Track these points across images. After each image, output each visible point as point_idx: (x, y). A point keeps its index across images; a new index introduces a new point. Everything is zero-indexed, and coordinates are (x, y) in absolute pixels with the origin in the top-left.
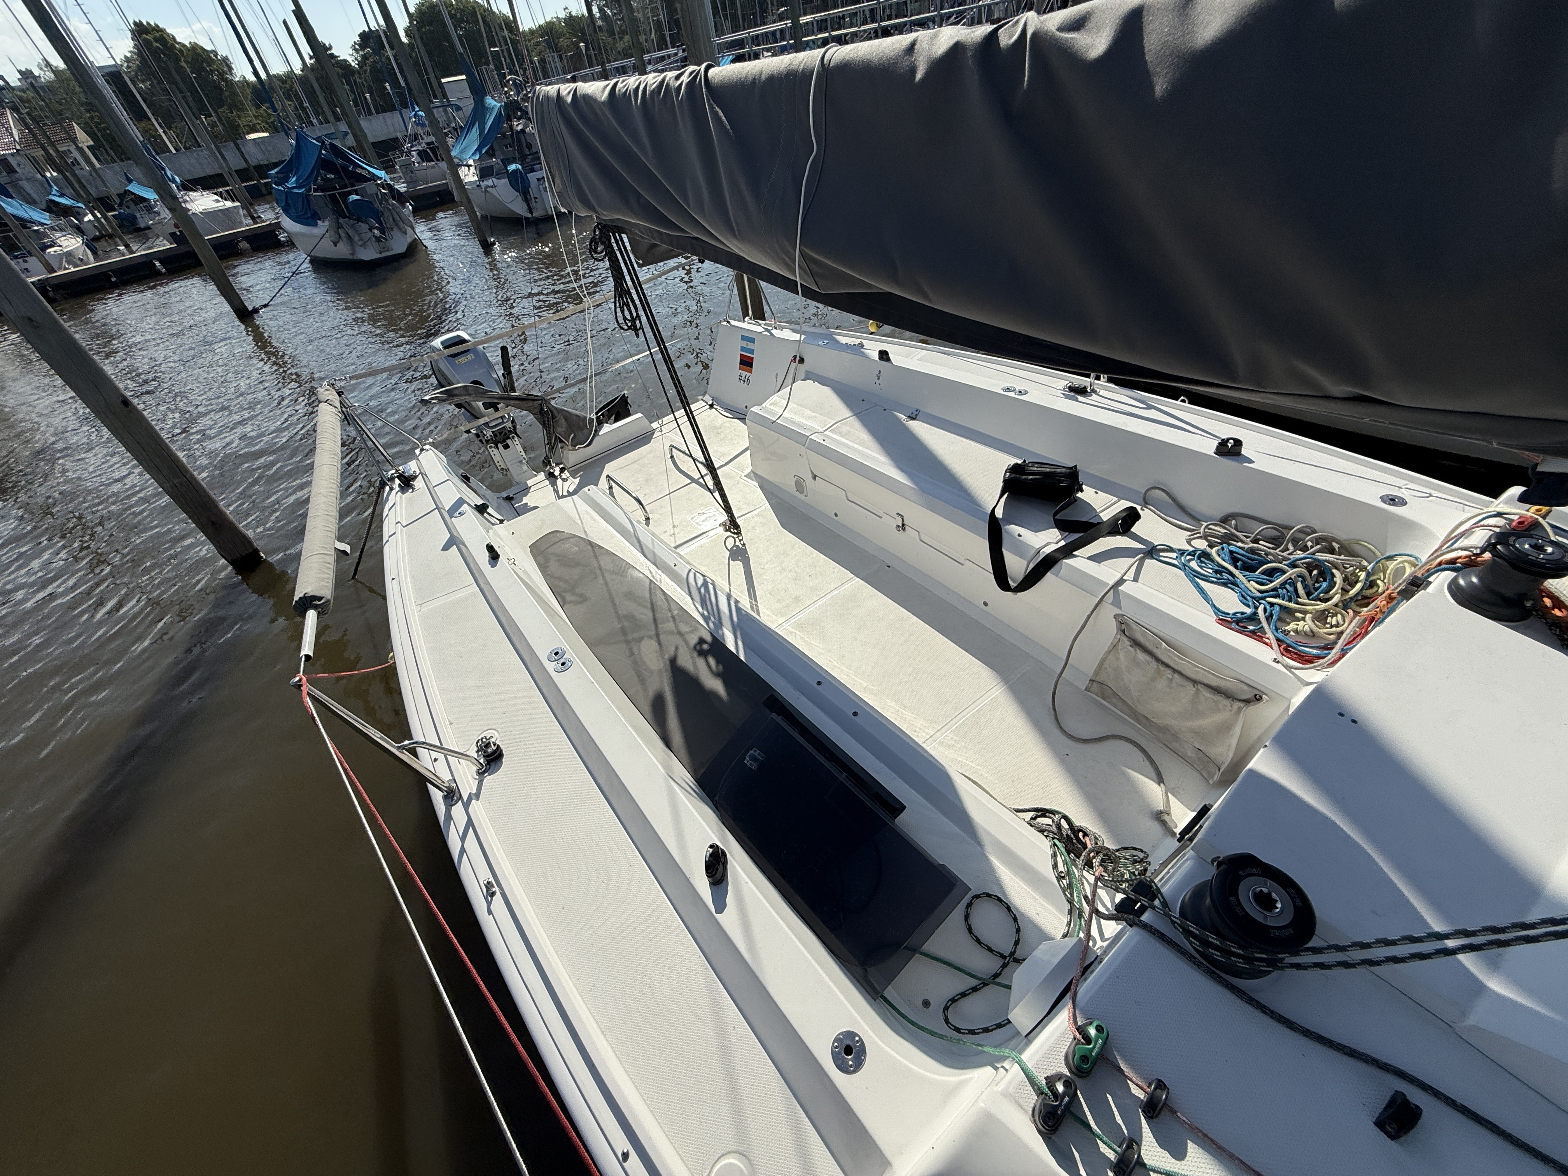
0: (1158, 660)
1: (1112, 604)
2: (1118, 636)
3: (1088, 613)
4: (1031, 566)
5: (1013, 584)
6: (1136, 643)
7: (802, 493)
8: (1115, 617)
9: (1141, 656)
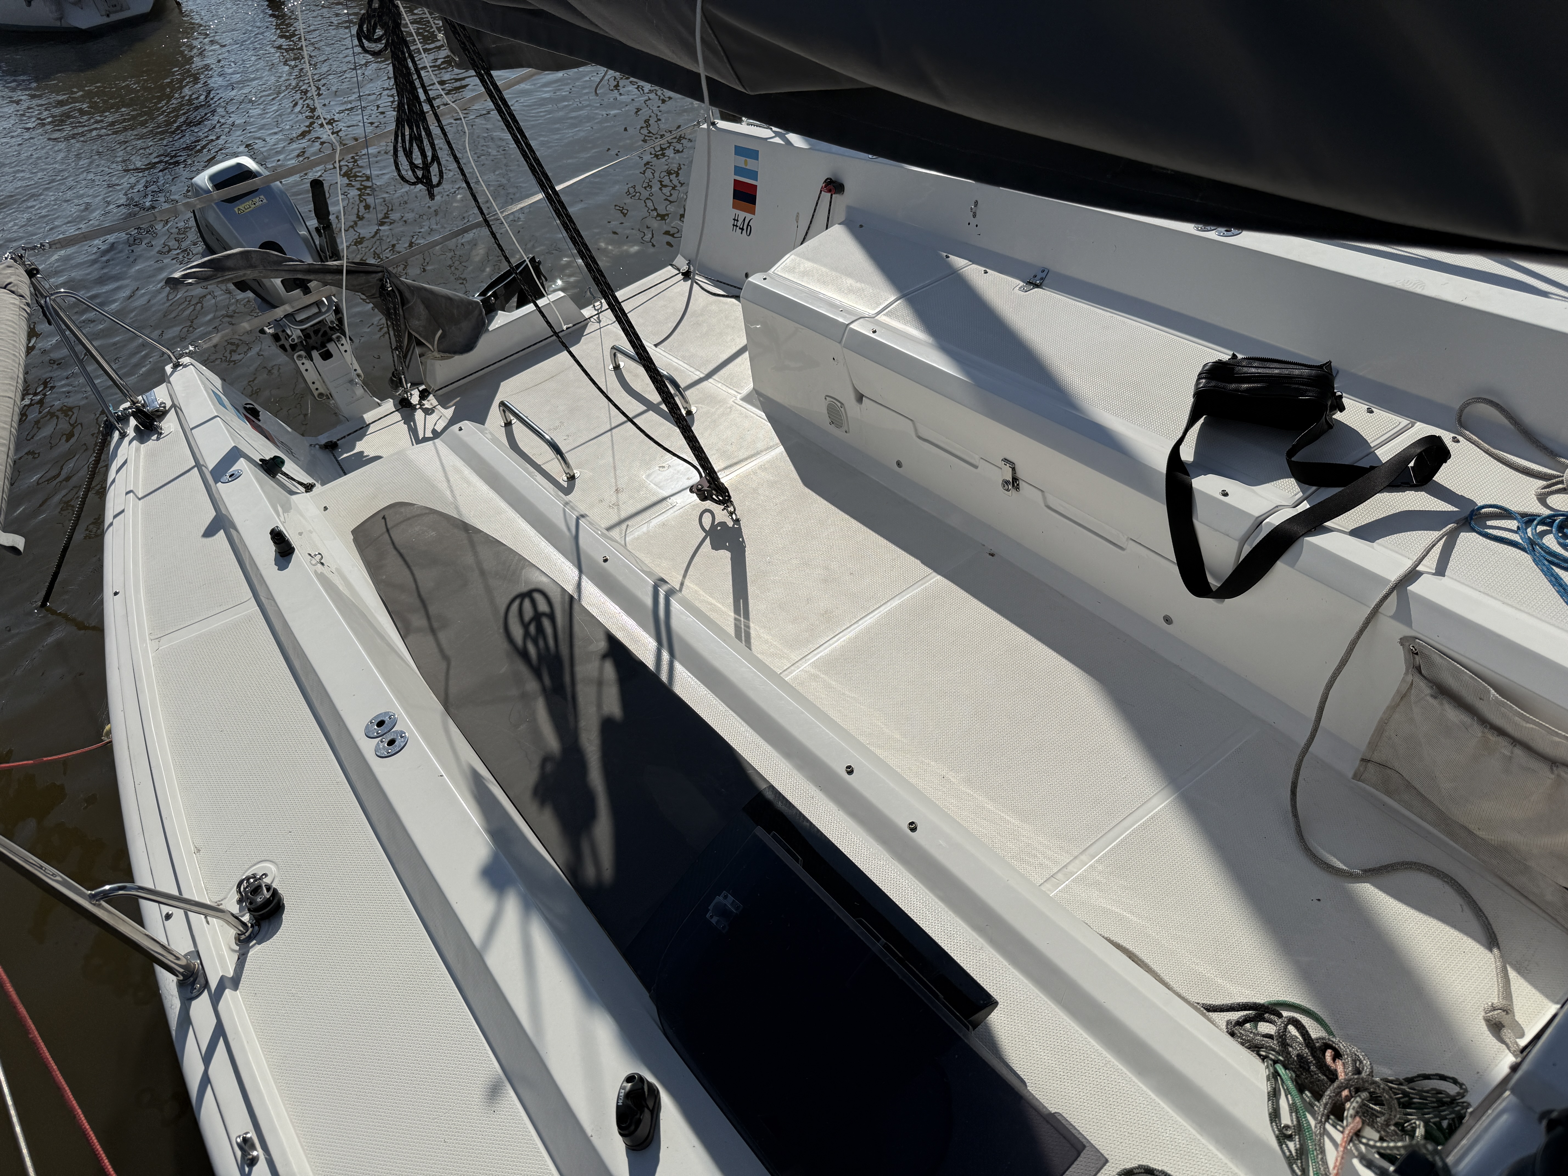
0: (1484, 721)
1: (1395, 617)
2: (1410, 678)
3: (1352, 635)
4: (1247, 549)
5: (1214, 583)
6: (1443, 691)
7: (839, 426)
8: (1403, 641)
9: (1453, 714)
